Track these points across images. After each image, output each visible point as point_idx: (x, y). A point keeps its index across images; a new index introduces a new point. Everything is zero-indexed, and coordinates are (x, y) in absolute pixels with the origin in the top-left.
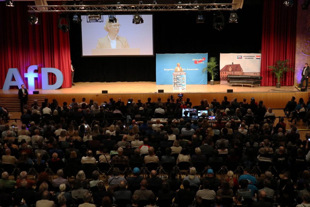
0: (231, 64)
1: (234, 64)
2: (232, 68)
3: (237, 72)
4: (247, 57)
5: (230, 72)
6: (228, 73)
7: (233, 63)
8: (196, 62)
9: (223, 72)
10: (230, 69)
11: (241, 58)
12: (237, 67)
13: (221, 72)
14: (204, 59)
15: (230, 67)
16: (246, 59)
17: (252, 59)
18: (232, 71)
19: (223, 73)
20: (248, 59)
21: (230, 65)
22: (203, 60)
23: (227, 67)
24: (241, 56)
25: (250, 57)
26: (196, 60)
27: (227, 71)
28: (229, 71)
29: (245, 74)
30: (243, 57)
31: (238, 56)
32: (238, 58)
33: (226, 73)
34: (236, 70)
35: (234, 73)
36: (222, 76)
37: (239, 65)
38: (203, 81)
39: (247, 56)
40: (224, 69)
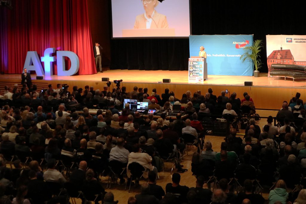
0: (280, 49)
1: (283, 49)
2: (281, 55)
3: (287, 60)
4: (298, 41)
5: (279, 60)
6: (276, 62)
7: (281, 48)
8: (237, 46)
9: (270, 60)
10: (279, 57)
11: (291, 41)
12: (287, 54)
13: (268, 60)
14: (247, 41)
15: (279, 54)
16: (296, 43)
17: (304, 43)
18: (281, 58)
19: (270, 62)
20: (300, 43)
21: (279, 51)
22: (247, 43)
23: (275, 53)
24: (291, 39)
25: (302, 41)
26: (237, 43)
27: (275, 59)
28: (278, 58)
29: (297, 63)
30: (293, 40)
31: (287, 39)
32: (287, 42)
33: (274, 61)
34: (286, 58)
35: (283, 62)
36: (269, 65)
37: (289, 50)
38: (247, 71)
39: (298, 39)
40: (272, 56)
